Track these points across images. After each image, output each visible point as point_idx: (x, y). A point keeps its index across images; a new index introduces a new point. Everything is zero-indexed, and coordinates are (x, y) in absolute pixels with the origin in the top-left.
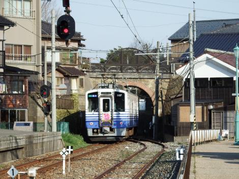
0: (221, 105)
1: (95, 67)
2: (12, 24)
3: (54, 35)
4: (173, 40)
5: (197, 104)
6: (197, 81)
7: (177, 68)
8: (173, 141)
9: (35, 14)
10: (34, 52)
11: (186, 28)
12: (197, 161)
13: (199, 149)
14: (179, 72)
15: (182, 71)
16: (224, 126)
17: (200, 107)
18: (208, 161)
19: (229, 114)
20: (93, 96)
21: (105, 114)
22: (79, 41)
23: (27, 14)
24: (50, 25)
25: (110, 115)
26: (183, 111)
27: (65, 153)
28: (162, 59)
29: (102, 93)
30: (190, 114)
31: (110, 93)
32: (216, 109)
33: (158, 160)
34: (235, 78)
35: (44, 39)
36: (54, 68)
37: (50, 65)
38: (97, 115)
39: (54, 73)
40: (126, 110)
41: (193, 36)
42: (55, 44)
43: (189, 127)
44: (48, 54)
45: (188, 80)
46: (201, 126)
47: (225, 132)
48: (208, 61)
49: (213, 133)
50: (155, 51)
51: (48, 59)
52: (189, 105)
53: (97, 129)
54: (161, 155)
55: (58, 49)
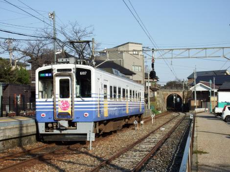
0: (205, 100)
1: (163, 88)
2: (135, 74)
3: (149, 77)
4: (189, 78)
5: (197, 100)
6: (197, 92)
7: (190, 87)
8: (189, 112)
9: (142, 71)
10: (142, 82)
11: (193, 74)
12: (197, 119)
13: (198, 115)
14: (191, 89)
15: (192, 89)
16: (206, 107)
17: (198, 101)
18: (201, 119)
19: (208, 103)
20: (47, 75)
21: (62, 102)
22: (157, 79)
23: (140, 70)
24: (147, 74)
25: (70, 103)
26: (192, 102)
27: (153, 116)
28: (185, 84)
29: (58, 70)
30: (195, 103)
31: (70, 70)
32: (204, 101)
33: (184, 118)
34: (210, 91)
35: (145, 78)
36: (149, 88)
37: (147, 87)
38: (52, 103)
39: (149, 90)
40: (92, 96)
41: (195, 77)
42: (149, 80)
43: (194, 107)
44: (147, 83)
45: (194, 92)
46: (199, 107)
47: (207, 109)
48: (201, 85)
49: (203, 109)
50: (183, 82)
51: (147, 85)
52: (194, 100)
53: (52, 123)
54: (185, 117)
55: (150, 82)
